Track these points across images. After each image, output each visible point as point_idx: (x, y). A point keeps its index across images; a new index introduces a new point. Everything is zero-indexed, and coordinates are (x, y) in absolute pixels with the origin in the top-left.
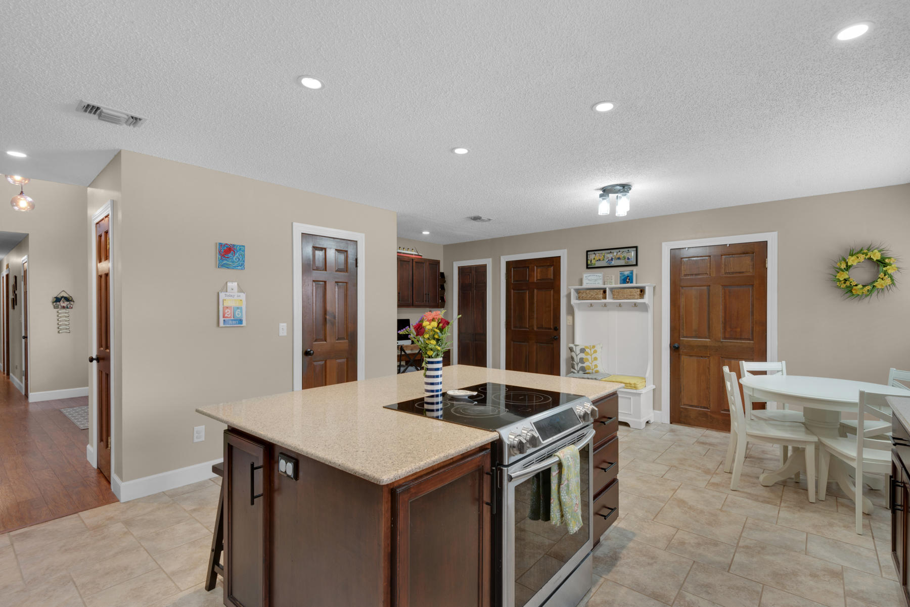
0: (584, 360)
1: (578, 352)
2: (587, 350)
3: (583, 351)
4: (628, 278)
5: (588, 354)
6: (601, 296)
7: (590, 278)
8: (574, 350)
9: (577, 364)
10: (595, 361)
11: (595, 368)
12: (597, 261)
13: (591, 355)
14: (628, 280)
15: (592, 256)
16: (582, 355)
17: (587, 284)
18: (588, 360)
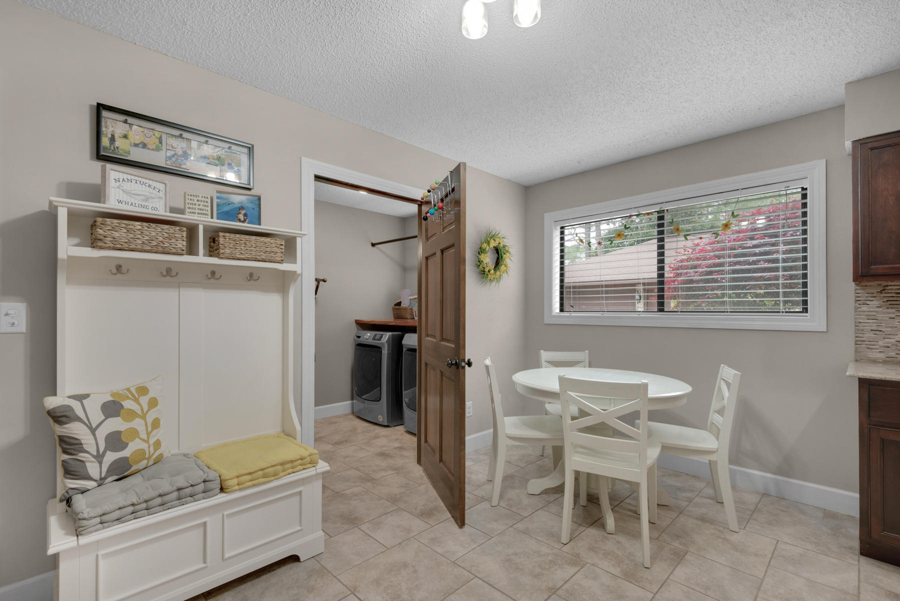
0: (124, 439)
1: (96, 416)
2: (128, 404)
3: (112, 409)
4: (243, 212)
5: (132, 415)
6: (182, 244)
7: (127, 186)
8: (79, 412)
9: (99, 457)
10: (155, 431)
11: (155, 450)
12: (136, 145)
13: (143, 417)
14: (241, 217)
15: (113, 125)
16: (115, 424)
17: (120, 202)
18: (134, 433)
